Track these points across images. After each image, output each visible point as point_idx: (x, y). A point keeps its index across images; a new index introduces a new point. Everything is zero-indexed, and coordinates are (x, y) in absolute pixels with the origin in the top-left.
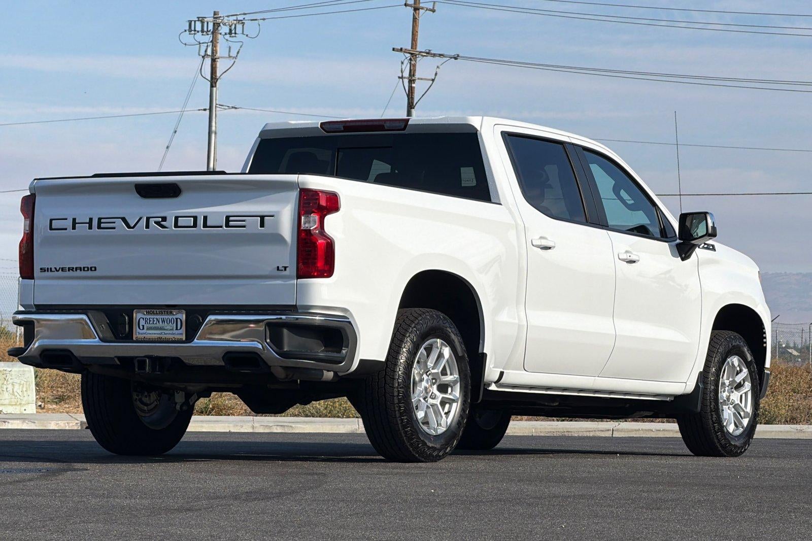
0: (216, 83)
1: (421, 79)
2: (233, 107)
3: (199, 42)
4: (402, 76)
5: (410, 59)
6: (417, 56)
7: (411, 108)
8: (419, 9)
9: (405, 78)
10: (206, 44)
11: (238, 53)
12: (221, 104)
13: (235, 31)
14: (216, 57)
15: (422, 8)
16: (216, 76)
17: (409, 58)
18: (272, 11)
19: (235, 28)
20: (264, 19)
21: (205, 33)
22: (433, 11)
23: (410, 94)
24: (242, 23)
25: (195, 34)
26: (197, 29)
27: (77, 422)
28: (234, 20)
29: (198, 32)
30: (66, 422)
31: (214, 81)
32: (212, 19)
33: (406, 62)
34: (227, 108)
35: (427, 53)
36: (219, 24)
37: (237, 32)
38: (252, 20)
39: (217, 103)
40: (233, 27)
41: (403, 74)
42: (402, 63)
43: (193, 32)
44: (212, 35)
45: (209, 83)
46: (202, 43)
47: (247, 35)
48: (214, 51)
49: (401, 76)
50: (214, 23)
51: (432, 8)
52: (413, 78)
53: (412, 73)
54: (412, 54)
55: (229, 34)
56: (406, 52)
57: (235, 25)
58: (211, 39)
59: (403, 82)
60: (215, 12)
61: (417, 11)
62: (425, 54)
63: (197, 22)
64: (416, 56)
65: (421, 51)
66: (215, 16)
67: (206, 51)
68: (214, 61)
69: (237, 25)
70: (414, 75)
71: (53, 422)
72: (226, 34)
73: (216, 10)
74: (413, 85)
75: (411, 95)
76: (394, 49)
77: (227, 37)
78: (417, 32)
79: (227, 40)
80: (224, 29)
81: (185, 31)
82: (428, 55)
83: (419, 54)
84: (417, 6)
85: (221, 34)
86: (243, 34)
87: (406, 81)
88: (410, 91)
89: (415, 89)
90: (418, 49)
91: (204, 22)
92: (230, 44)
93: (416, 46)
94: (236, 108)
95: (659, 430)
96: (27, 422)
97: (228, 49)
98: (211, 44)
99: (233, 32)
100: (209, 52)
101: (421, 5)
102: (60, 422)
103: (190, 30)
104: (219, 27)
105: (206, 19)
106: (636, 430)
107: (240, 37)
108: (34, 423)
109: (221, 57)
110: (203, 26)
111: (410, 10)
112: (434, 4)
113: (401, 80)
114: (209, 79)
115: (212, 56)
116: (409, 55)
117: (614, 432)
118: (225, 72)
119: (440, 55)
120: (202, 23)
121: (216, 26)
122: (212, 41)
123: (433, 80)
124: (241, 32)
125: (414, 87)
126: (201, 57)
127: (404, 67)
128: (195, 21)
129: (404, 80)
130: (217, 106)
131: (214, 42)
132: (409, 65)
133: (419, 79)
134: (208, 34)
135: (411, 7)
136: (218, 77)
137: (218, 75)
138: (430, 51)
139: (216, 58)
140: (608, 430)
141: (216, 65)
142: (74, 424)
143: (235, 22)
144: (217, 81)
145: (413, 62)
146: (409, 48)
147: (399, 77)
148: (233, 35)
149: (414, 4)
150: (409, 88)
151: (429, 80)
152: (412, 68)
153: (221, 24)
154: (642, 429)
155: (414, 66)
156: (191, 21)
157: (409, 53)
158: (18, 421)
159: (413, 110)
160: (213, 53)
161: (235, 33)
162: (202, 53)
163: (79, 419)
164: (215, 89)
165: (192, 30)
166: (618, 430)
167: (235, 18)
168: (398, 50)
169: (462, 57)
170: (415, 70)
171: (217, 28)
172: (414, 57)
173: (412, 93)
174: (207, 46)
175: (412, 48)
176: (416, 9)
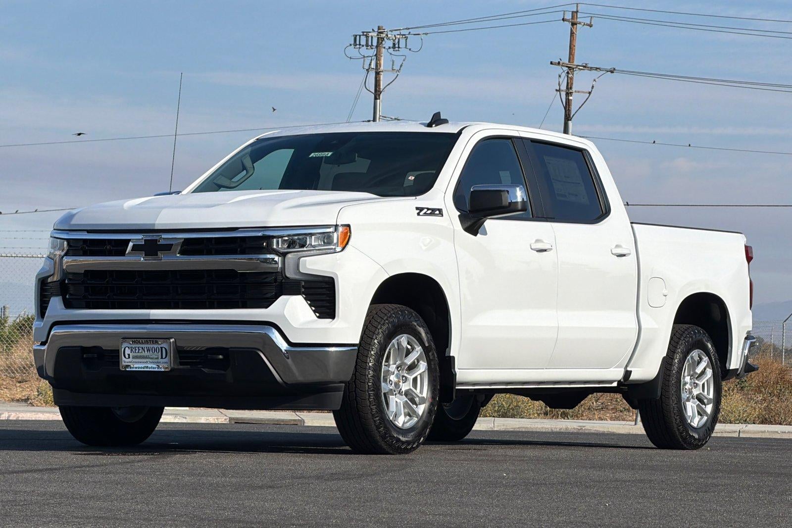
0: (379, 96)
1: (579, 92)
2: (395, 119)
3: (364, 56)
4: (560, 89)
5: (568, 73)
6: (575, 70)
7: (568, 120)
8: (576, 24)
9: (562, 91)
10: (370, 58)
11: (401, 66)
12: (384, 116)
13: (399, 45)
14: (379, 70)
15: (580, 23)
16: (380, 89)
17: (567, 71)
18: (433, 26)
19: (399, 42)
20: (426, 34)
21: (369, 47)
22: (591, 26)
23: (567, 105)
24: (405, 37)
25: (360, 48)
26: (361, 44)
27: (227, 418)
28: (398, 35)
29: (363, 46)
30: (216, 418)
31: (377, 93)
32: (375, 34)
33: (564, 75)
34: (390, 119)
35: (584, 67)
36: (383, 38)
37: (400, 46)
38: (414, 35)
39: (381, 115)
40: (397, 41)
41: (561, 88)
42: (560, 76)
43: (358, 46)
44: (376, 49)
45: (373, 96)
46: (367, 57)
47: (410, 49)
48: (378, 65)
49: (558, 89)
50: (378, 38)
51: (589, 23)
52: (571, 91)
53: (569, 87)
54: (569, 67)
55: (393, 48)
56: (564, 66)
57: (399, 39)
58: (375, 53)
59: (560, 95)
60: (379, 27)
61: (575, 26)
62: (582, 68)
63: (362, 36)
64: (573, 69)
65: (578, 64)
66: (379, 31)
67: (370, 65)
68: (378, 74)
69: (400, 39)
70: (571, 88)
71: (203, 418)
72: (390, 48)
73: (380, 25)
74: (570, 98)
75: (568, 107)
76: (551, 63)
77: (391, 50)
78: (574, 46)
79: (391, 54)
80: (388, 43)
81: (351, 45)
82: (585, 68)
83: (576, 68)
84: (575, 21)
85: (384, 48)
86: (406, 48)
87: (563, 94)
88: (568, 104)
89: (573, 102)
90: (575, 63)
91: (368, 37)
92: (394, 58)
93: (573, 59)
94: (398, 120)
95: (785, 432)
96: (178, 417)
97: (392, 62)
98: (375, 57)
99: (397, 46)
100: (373, 66)
101: (579, 20)
102: (209, 418)
103: (355, 44)
104: (382, 41)
105: (370, 34)
106: (762, 432)
107: (403, 51)
108: (186, 418)
109: (385, 71)
110: (367, 41)
111: (568, 25)
112: (591, 19)
113: (559, 92)
114: (373, 92)
115: (376, 69)
116: (567, 68)
117: (741, 434)
118: (389, 84)
119: (597, 69)
120: (367, 37)
121: (380, 40)
122: (376, 55)
123: (590, 93)
124: (405, 47)
125: (571, 100)
126: (365, 70)
127: (561, 80)
128: (360, 36)
129: (562, 93)
130: (381, 117)
131: (378, 56)
132: (566, 78)
133: (575, 91)
134: (372, 48)
135: (569, 22)
136: (381, 90)
137: (382, 87)
138: (586, 64)
139: (379, 72)
140: (735, 432)
141: (380, 78)
142: (223, 420)
143: (399, 36)
144: (380, 93)
145: (570, 76)
146: (567, 62)
147: (556, 90)
148: (397, 49)
149: (572, 19)
150: (566, 99)
151: (586, 93)
152: (569, 81)
153: (385, 39)
154: (768, 431)
155: (572, 79)
156: (356, 36)
157: (567, 67)
158: (171, 417)
159: (570, 122)
160: (376, 66)
161: (399, 47)
162: (367, 67)
163: (227, 415)
164: (378, 101)
165: (356, 45)
166: (744, 432)
167: (398, 32)
168: (555, 64)
169: (618, 70)
170: (572, 84)
171: (381, 43)
172: (572, 70)
173: (569, 106)
174: (372, 60)
175: (569, 62)
176: (573, 24)
